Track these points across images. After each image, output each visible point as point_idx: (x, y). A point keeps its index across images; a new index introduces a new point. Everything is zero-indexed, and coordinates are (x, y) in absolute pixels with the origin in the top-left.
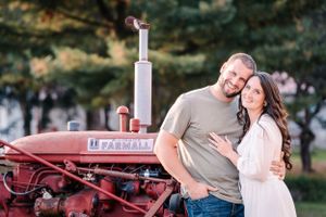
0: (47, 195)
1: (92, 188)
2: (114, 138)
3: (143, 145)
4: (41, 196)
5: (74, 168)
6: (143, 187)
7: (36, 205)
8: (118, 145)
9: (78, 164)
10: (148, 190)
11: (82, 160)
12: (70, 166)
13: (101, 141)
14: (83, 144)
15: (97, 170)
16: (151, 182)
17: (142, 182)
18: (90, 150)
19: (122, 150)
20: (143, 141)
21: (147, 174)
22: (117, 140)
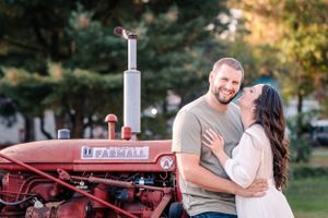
0: (38, 204)
1: (85, 196)
2: (108, 146)
3: (138, 153)
4: (33, 205)
5: (67, 176)
6: (138, 194)
7: (27, 214)
8: (113, 153)
9: (71, 172)
10: (144, 198)
11: (76, 168)
12: (64, 175)
13: (95, 149)
14: (76, 152)
15: (92, 179)
16: (146, 190)
17: (137, 190)
18: (83, 158)
19: (117, 158)
20: (138, 149)
21: (142, 182)
22: (112, 148)
